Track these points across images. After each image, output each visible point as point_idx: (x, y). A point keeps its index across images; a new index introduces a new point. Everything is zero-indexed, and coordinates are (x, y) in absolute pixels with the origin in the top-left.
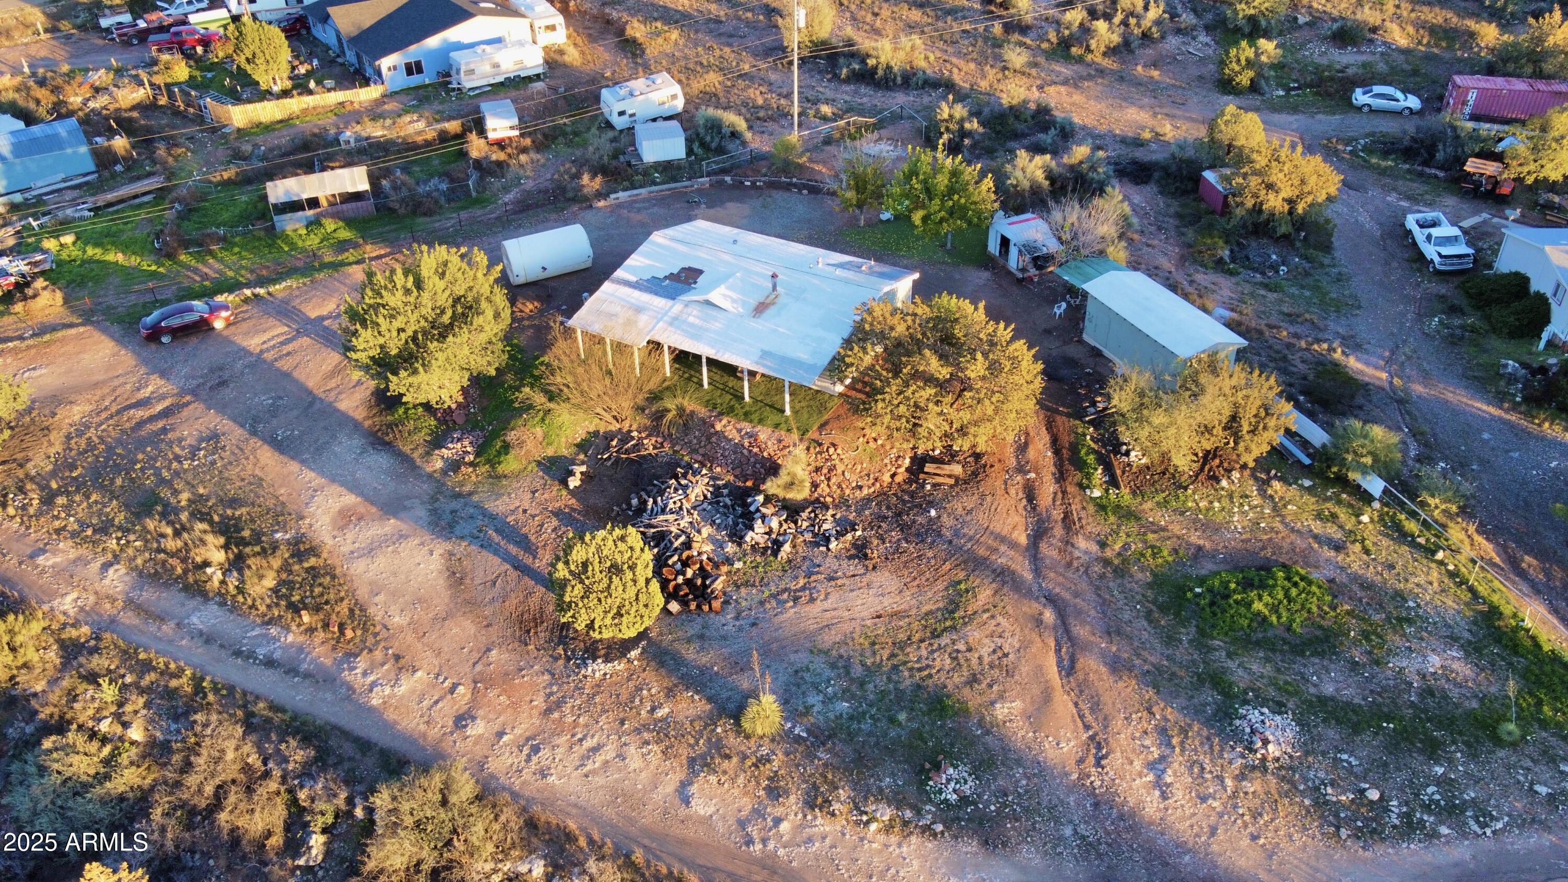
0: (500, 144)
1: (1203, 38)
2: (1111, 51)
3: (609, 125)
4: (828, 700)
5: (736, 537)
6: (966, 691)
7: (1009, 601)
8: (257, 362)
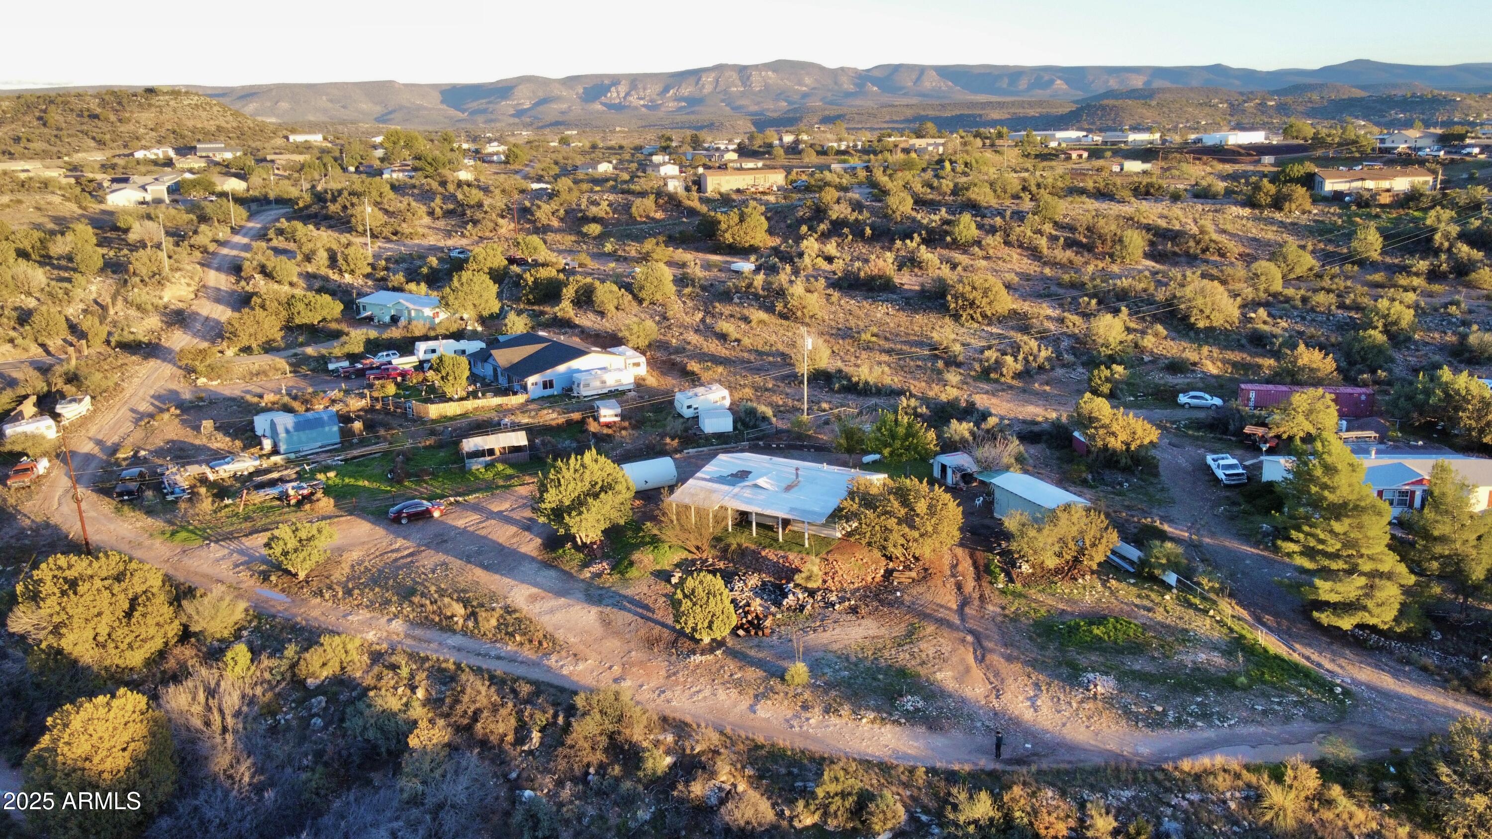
0: (608, 425)
1: (1080, 370)
2: (1018, 376)
3: (680, 416)
4: (835, 671)
5: (779, 605)
6: (919, 668)
7: (946, 632)
8: (464, 532)
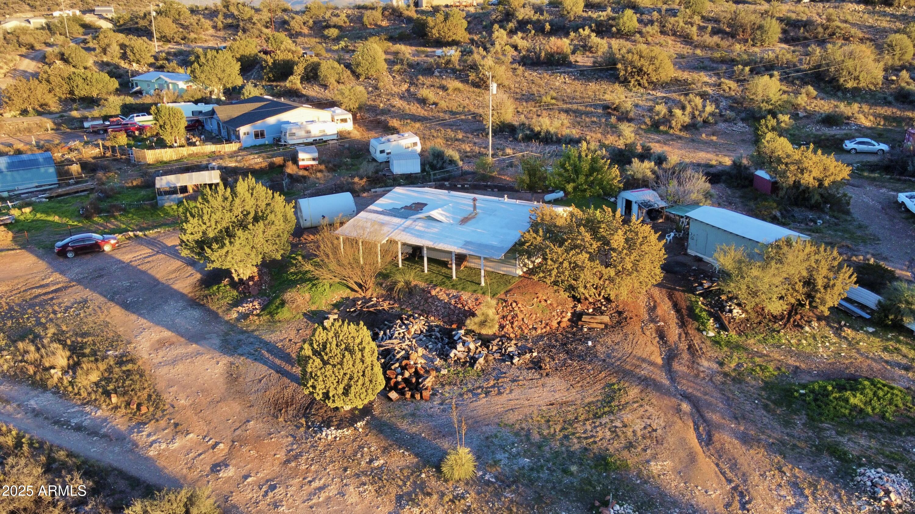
0: (306, 168)
1: (740, 124)
2: (685, 128)
3: (374, 160)
4: (513, 457)
5: (444, 356)
6: (625, 453)
7: (654, 397)
8: (126, 267)
